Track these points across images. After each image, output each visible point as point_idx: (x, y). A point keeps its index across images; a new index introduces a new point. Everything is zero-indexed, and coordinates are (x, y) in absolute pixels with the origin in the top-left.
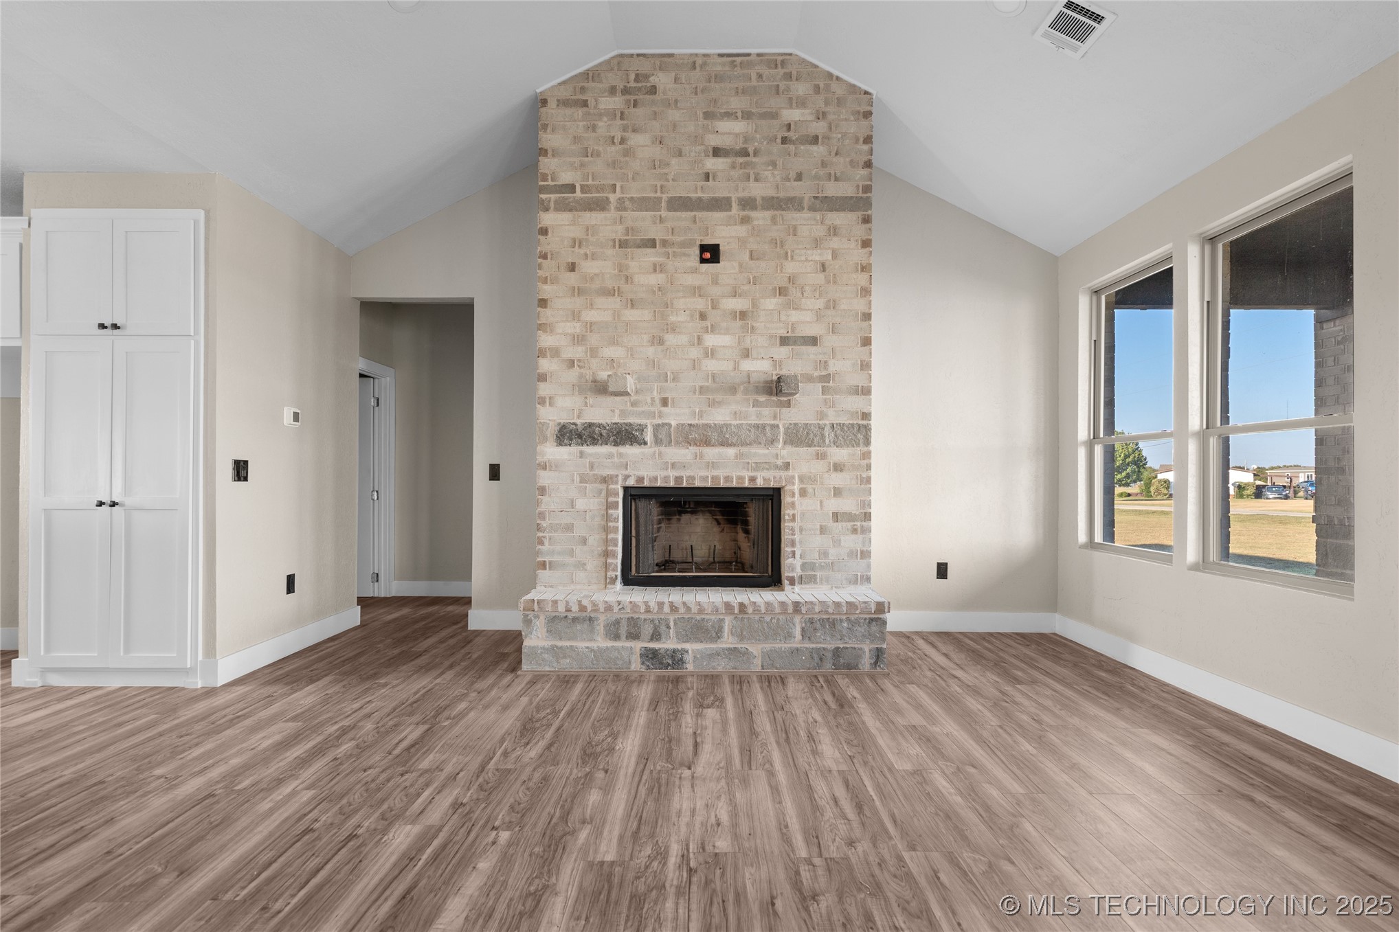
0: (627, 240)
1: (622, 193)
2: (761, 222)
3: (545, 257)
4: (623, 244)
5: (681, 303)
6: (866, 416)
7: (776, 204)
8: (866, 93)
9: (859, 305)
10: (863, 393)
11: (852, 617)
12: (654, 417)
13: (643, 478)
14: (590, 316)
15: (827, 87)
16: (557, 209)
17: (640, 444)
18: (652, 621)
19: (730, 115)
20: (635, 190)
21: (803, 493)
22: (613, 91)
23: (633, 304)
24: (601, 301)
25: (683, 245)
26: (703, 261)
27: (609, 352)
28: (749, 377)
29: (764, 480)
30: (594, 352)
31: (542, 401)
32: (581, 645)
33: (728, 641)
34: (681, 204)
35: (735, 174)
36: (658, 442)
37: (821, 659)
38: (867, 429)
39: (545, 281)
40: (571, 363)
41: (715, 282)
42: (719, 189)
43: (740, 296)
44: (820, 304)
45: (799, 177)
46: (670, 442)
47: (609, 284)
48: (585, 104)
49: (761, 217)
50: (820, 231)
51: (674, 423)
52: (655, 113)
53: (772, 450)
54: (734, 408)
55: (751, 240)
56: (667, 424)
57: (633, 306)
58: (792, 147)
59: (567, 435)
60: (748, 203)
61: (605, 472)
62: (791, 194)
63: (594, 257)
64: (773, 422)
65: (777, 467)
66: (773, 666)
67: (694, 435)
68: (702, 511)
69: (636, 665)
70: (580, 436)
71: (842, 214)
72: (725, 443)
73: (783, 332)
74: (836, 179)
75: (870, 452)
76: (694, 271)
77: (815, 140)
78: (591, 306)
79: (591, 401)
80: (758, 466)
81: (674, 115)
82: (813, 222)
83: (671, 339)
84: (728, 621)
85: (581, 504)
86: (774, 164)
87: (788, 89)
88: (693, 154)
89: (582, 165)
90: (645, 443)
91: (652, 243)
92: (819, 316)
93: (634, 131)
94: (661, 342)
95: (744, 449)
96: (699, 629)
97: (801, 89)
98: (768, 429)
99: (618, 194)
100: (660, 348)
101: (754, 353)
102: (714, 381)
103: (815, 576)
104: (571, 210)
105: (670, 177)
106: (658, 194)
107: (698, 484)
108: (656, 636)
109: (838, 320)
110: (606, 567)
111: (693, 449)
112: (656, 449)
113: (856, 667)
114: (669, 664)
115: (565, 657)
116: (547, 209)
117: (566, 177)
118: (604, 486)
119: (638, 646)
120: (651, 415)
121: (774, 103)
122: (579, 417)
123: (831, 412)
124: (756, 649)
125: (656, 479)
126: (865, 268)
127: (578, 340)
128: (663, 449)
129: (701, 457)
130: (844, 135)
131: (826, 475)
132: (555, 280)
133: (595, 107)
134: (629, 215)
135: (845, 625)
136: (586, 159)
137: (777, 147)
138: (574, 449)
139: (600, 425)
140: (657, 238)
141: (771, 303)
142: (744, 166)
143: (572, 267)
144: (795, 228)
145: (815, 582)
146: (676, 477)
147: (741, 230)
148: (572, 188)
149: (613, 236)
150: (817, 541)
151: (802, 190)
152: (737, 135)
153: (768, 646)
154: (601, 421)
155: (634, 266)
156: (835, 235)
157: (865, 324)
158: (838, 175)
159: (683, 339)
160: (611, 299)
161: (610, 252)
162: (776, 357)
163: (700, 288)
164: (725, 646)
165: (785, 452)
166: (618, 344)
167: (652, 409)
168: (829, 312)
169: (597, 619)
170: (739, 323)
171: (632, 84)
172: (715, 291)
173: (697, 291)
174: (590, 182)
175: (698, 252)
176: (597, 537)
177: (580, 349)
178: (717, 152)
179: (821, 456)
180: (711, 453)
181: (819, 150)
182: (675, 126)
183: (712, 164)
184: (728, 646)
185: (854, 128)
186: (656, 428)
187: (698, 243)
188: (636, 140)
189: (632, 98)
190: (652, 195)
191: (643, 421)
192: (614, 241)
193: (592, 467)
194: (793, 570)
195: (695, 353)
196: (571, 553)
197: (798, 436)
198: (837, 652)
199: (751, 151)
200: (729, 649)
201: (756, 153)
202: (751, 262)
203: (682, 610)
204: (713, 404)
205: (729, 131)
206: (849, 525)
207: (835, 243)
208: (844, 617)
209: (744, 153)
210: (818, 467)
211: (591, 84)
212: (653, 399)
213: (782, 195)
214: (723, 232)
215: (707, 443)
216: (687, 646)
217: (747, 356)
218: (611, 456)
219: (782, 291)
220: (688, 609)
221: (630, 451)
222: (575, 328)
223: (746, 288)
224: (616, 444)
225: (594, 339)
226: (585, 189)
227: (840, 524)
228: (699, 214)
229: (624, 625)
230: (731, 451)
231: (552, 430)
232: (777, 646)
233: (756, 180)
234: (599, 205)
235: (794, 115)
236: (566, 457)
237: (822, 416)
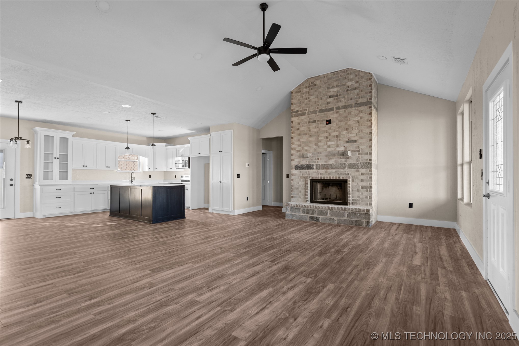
0: (310, 121)
1: (309, 110)
2: (341, 112)
3: (292, 128)
4: (309, 122)
5: (322, 135)
6: (371, 160)
7: (344, 107)
8: (370, 73)
9: (368, 130)
10: (369, 154)
11: (360, 213)
12: (316, 163)
13: (313, 177)
14: (302, 140)
15: (359, 74)
16: (295, 117)
17: (313, 169)
18: (312, 210)
19: (334, 87)
20: (311, 109)
21: (353, 181)
22: (306, 87)
23: (311, 136)
24: (304, 136)
25: (322, 121)
26: (327, 124)
27: (306, 148)
28: (338, 152)
29: (342, 177)
30: (303, 148)
31: (292, 160)
32: (297, 214)
34: (322, 111)
35: (335, 101)
36: (317, 168)
37: (352, 223)
38: (371, 164)
39: (292, 133)
40: (298, 151)
41: (330, 129)
42: (331, 106)
43: (336, 131)
44: (357, 131)
45: (351, 99)
46: (320, 169)
47: (306, 132)
48: (300, 91)
49: (341, 111)
50: (357, 112)
51: (320, 164)
52: (316, 90)
53: (344, 170)
54: (335, 159)
55: (339, 117)
56: (319, 164)
57: (311, 137)
58: (349, 92)
59: (297, 167)
60: (338, 108)
61: (306, 176)
62: (350, 104)
63: (303, 126)
64: (345, 163)
65: (346, 174)
66: (340, 223)
67: (325, 167)
68: (335, 186)
69: (308, 220)
70: (300, 168)
71: (363, 107)
72: (332, 168)
73: (347, 140)
74: (362, 98)
75: (372, 170)
76: (325, 127)
77: (355, 89)
78: (302, 138)
79: (302, 159)
80: (341, 174)
81: (320, 90)
82: (355, 110)
83: (320, 144)
84: (329, 211)
85: (300, 183)
86: (345, 97)
87: (348, 77)
88: (324, 98)
89: (300, 106)
90: (314, 169)
91: (315, 121)
92: (357, 135)
93: (311, 96)
94: (317, 145)
95: (337, 170)
96: (322, 213)
97: (351, 76)
98: (343, 165)
99: (308, 111)
100: (317, 146)
101: (340, 146)
102: (330, 153)
103: (356, 202)
104: (298, 116)
105: (319, 105)
106: (317, 109)
107: (326, 178)
108: (313, 213)
109: (362, 135)
110: (305, 198)
111: (325, 170)
112: (316, 170)
113: (362, 226)
114: (315, 220)
115: (294, 217)
116: (293, 117)
117: (297, 109)
118: (305, 179)
119: (309, 215)
120: (315, 162)
121: (344, 81)
122: (299, 163)
123: (360, 160)
124: (336, 219)
125: (316, 177)
126: (370, 120)
127: (299, 146)
128: (318, 170)
129: (327, 172)
130: (364, 86)
131: (359, 176)
132: (294, 133)
133: (303, 92)
134: (310, 115)
135: (359, 214)
136: (301, 104)
137: (345, 92)
138: (299, 171)
139: (304, 165)
140: (316, 120)
141: (344, 133)
142: (337, 99)
143: (298, 129)
144: (350, 113)
145: (356, 204)
146: (321, 177)
147: (336, 115)
148: (298, 111)
149: (307, 121)
150: (357, 194)
151: (352, 102)
152: (335, 92)
153: (339, 218)
154: (304, 164)
155: (311, 127)
156: (361, 112)
157: (370, 135)
158: (362, 97)
159: (323, 144)
160: (306, 136)
161: (306, 125)
162: (345, 146)
163: (326, 131)
164: (328, 217)
165: (347, 170)
166: (308, 146)
167: (316, 161)
168: (360, 133)
169: (300, 209)
170: (336, 138)
171: (311, 85)
172: (330, 131)
173: (326, 132)
174: (302, 109)
175: (326, 122)
176: (303, 191)
177: (300, 148)
178: (330, 97)
179: (357, 171)
180: (329, 171)
181: (357, 91)
182: (320, 93)
183: (329, 100)
184: (329, 217)
185: (367, 83)
186: (316, 165)
187: (326, 120)
189: (310, 88)
190: (315, 110)
191: (313, 164)
192: (307, 122)
193: (302, 175)
194: (350, 201)
195: (325, 147)
196: (298, 194)
197: (351, 166)
198: (356, 221)
199: (339, 95)
200: (329, 218)
201: (340, 95)
202: (339, 123)
203: (318, 208)
204: (330, 159)
205: (333, 91)
206: (366, 189)
207: (361, 115)
208: (358, 212)
209: (337, 96)
210: (356, 174)
211: (302, 87)
212: (316, 158)
213: (347, 104)
214: (332, 116)
215: (328, 168)
216: (320, 216)
217: (338, 146)
218: (306, 172)
219: (347, 129)
220: (319, 208)
221: (311, 171)
222: (298, 143)
223: (338, 129)
224: (307, 169)
225: (303, 145)
226: (300, 111)
227: (363, 189)
228: (326, 113)
229: (306, 210)
230: (334, 171)
231: (294, 166)
232: (341, 218)
233: (340, 102)
234: (304, 114)
235: (350, 83)
236: (297, 172)
237: (358, 161)
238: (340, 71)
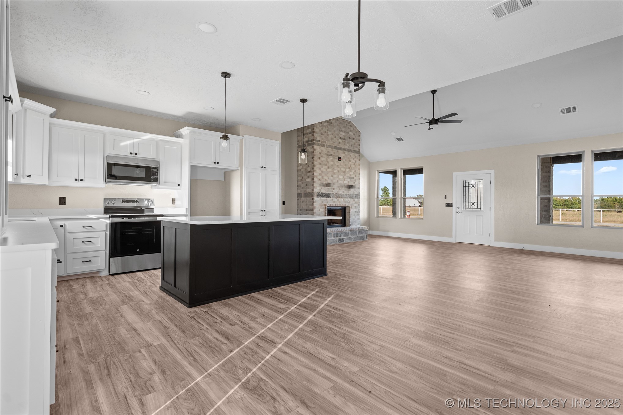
0: (328, 154)
2: (346, 154)
3: (315, 155)
5: (336, 168)
6: (359, 193)
7: (348, 150)
8: (360, 131)
10: (359, 189)
13: (331, 205)
14: (322, 169)
15: (355, 129)
16: (317, 145)
17: (330, 197)
18: (339, 233)
19: (342, 131)
20: (329, 143)
21: (352, 208)
23: (328, 168)
24: (324, 166)
25: (336, 156)
26: (339, 160)
27: (326, 178)
28: (345, 184)
29: (347, 205)
30: (323, 177)
31: (315, 187)
33: (350, 236)
34: (336, 148)
35: (343, 143)
36: (332, 197)
37: (360, 238)
38: (359, 195)
39: (315, 161)
40: (319, 179)
41: (340, 165)
42: (341, 146)
43: (344, 168)
44: (354, 171)
45: (351, 146)
46: (334, 197)
47: (325, 163)
49: (346, 152)
50: (354, 157)
51: (334, 193)
53: (348, 199)
54: (343, 190)
55: (345, 157)
58: (350, 140)
59: (319, 195)
60: (345, 149)
61: (325, 203)
62: (350, 149)
63: (323, 157)
67: (337, 196)
69: (337, 242)
70: (321, 195)
71: (356, 154)
72: (342, 198)
73: (349, 176)
75: (360, 200)
76: (338, 162)
77: (353, 139)
78: (322, 167)
79: (322, 188)
81: (335, 129)
82: (353, 155)
83: (334, 176)
84: (350, 232)
85: (320, 210)
86: (348, 142)
87: (350, 128)
88: (337, 138)
89: (321, 136)
91: (331, 155)
92: (354, 173)
94: (333, 176)
95: (344, 199)
96: (346, 234)
97: (352, 129)
98: (348, 195)
99: (326, 144)
101: (346, 179)
102: (340, 185)
104: (319, 146)
105: (334, 142)
108: (340, 236)
109: (356, 174)
114: (342, 241)
116: (315, 145)
117: (318, 139)
118: (324, 206)
119: (338, 238)
120: (331, 191)
121: (348, 130)
122: (321, 191)
123: (355, 192)
124: (353, 237)
125: (333, 205)
126: (359, 165)
127: (320, 174)
128: (333, 199)
129: (338, 200)
131: (354, 204)
132: (317, 161)
134: (328, 149)
135: (363, 231)
137: (348, 139)
138: (320, 198)
139: (324, 193)
141: (348, 170)
142: (344, 142)
143: (319, 158)
144: (351, 156)
145: (353, 225)
146: (335, 205)
147: (343, 155)
148: (319, 141)
149: (326, 153)
150: (354, 217)
151: (351, 148)
152: (343, 135)
155: (329, 160)
157: (359, 176)
158: (356, 146)
159: (336, 176)
161: (325, 156)
162: (349, 181)
163: (338, 166)
165: (350, 199)
170: (343, 173)
172: (340, 167)
174: (322, 140)
175: (338, 158)
177: (321, 176)
178: (341, 138)
179: (354, 200)
180: (340, 199)
181: (354, 141)
183: (340, 141)
185: (358, 138)
186: (332, 194)
187: (338, 156)
188: (329, 133)
190: (331, 145)
191: (330, 193)
193: (322, 202)
195: (337, 179)
197: (351, 196)
198: (362, 237)
201: (346, 140)
202: (345, 161)
204: (340, 189)
205: (342, 134)
207: (356, 159)
209: (344, 139)
210: (354, 202)
212: (331, 188)
214: (342, 155)
215: (339, 197)
216: (344, 237)
218: (325, 200)
219: (349, 168)
221: (328, 199)
222: (320, 172)
223: (344, 166)
224: (326, 197)
225: (323, 174)
226: (321, 142)
228: (338, 150)
229: (336, 234)
230: (342, 199)
231: (316, 194)
233: (346, 145)
234: (323, 146)
235: (351, 133)
236: (318, 200)
237: (354, 193)
238: (347, 120)
